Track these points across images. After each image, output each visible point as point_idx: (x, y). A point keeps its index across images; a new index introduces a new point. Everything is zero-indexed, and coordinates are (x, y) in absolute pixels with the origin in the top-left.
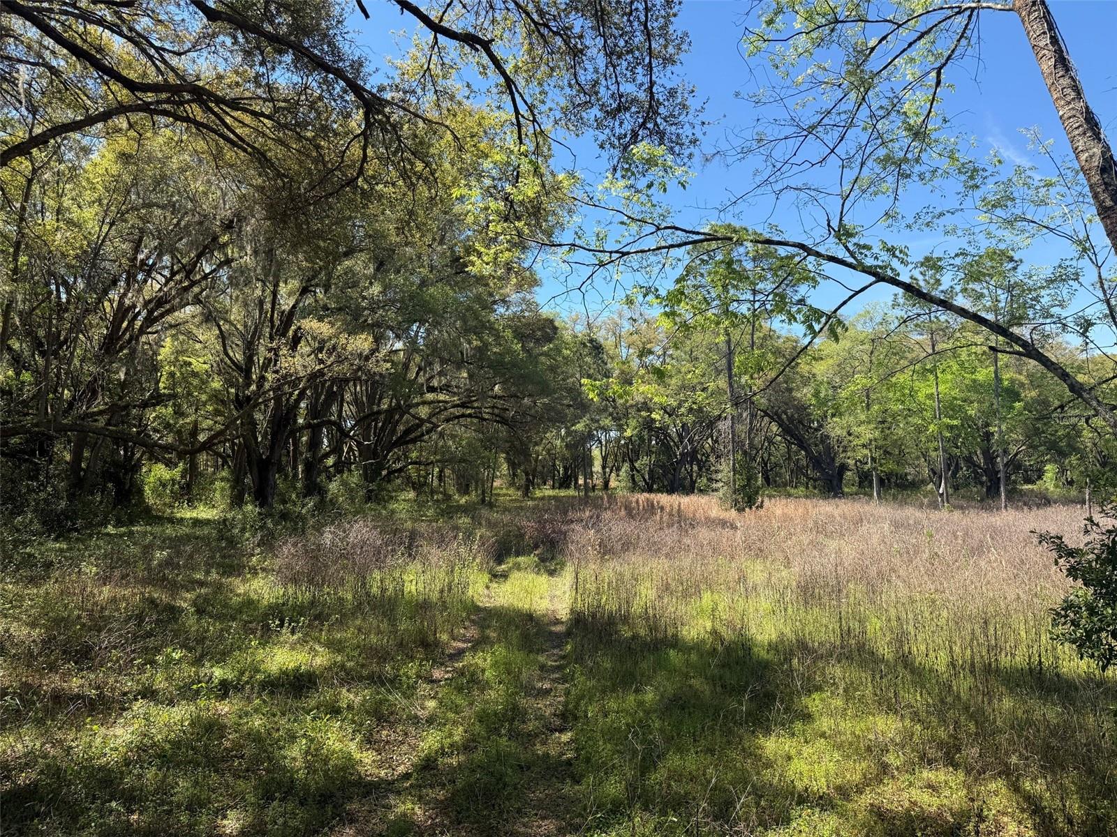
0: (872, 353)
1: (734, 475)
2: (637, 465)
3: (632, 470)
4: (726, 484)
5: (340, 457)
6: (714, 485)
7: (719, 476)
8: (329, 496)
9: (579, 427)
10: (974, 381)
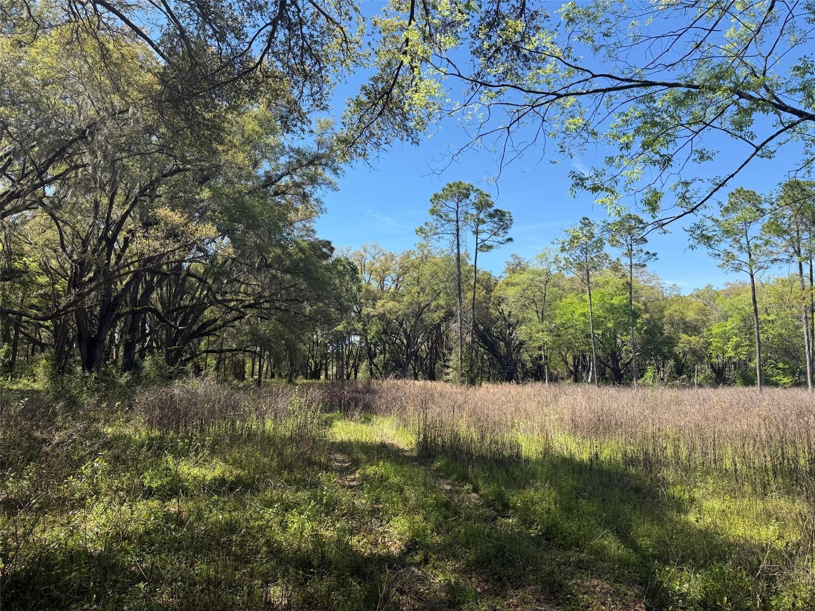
0: (547, 282)
1: (461, 363)
2: (374, 361)
3: (371, 365)
4: (455, 369)
5: (143, 345)
6: (447, 371)
7: (451, 364)
8: (143, 374)
9: (340, 328)
10: (612, 305)
